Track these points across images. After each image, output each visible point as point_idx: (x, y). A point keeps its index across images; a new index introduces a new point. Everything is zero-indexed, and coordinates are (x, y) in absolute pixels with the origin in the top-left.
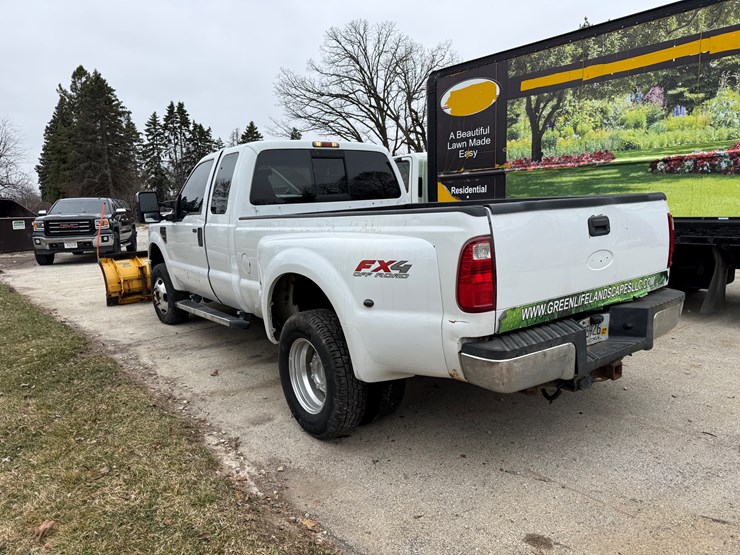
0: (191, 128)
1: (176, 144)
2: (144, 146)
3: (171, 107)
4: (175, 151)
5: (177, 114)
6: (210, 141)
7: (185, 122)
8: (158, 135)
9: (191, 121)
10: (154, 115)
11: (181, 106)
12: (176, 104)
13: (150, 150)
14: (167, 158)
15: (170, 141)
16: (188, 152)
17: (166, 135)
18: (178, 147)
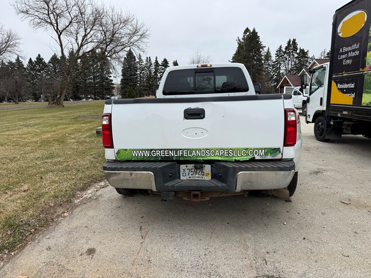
0: (298, 51)
1: (289, 60)
2: (273, 62)
3: (290, 41)
4: (288, 64)
5: (292, 45)
6: (307, 58)
7: (295, 48)
8: (281, 56)
9: (299, 48)
10: (281, 47)
11: (294, 40)
12: (292, 40)
13: (276, 64)
14: (284, 68)
15: (286, 59)
16: (295, 64)
17: (285, 56)
18: (290, 62)
